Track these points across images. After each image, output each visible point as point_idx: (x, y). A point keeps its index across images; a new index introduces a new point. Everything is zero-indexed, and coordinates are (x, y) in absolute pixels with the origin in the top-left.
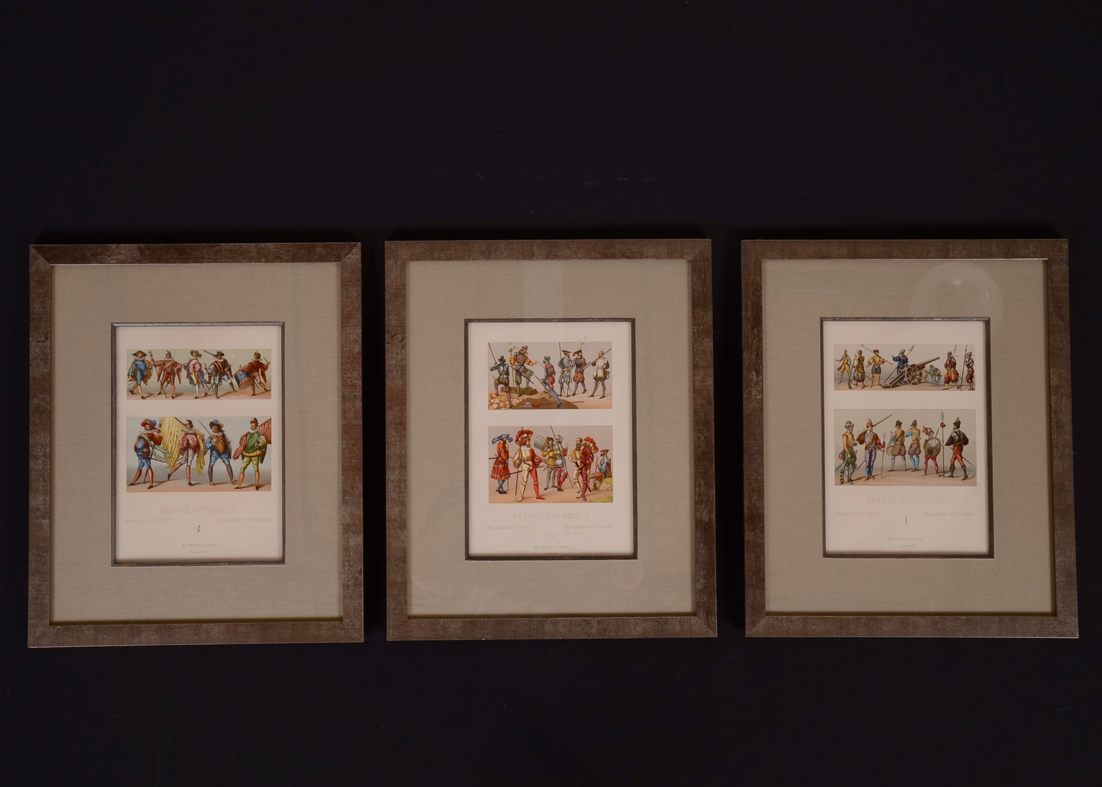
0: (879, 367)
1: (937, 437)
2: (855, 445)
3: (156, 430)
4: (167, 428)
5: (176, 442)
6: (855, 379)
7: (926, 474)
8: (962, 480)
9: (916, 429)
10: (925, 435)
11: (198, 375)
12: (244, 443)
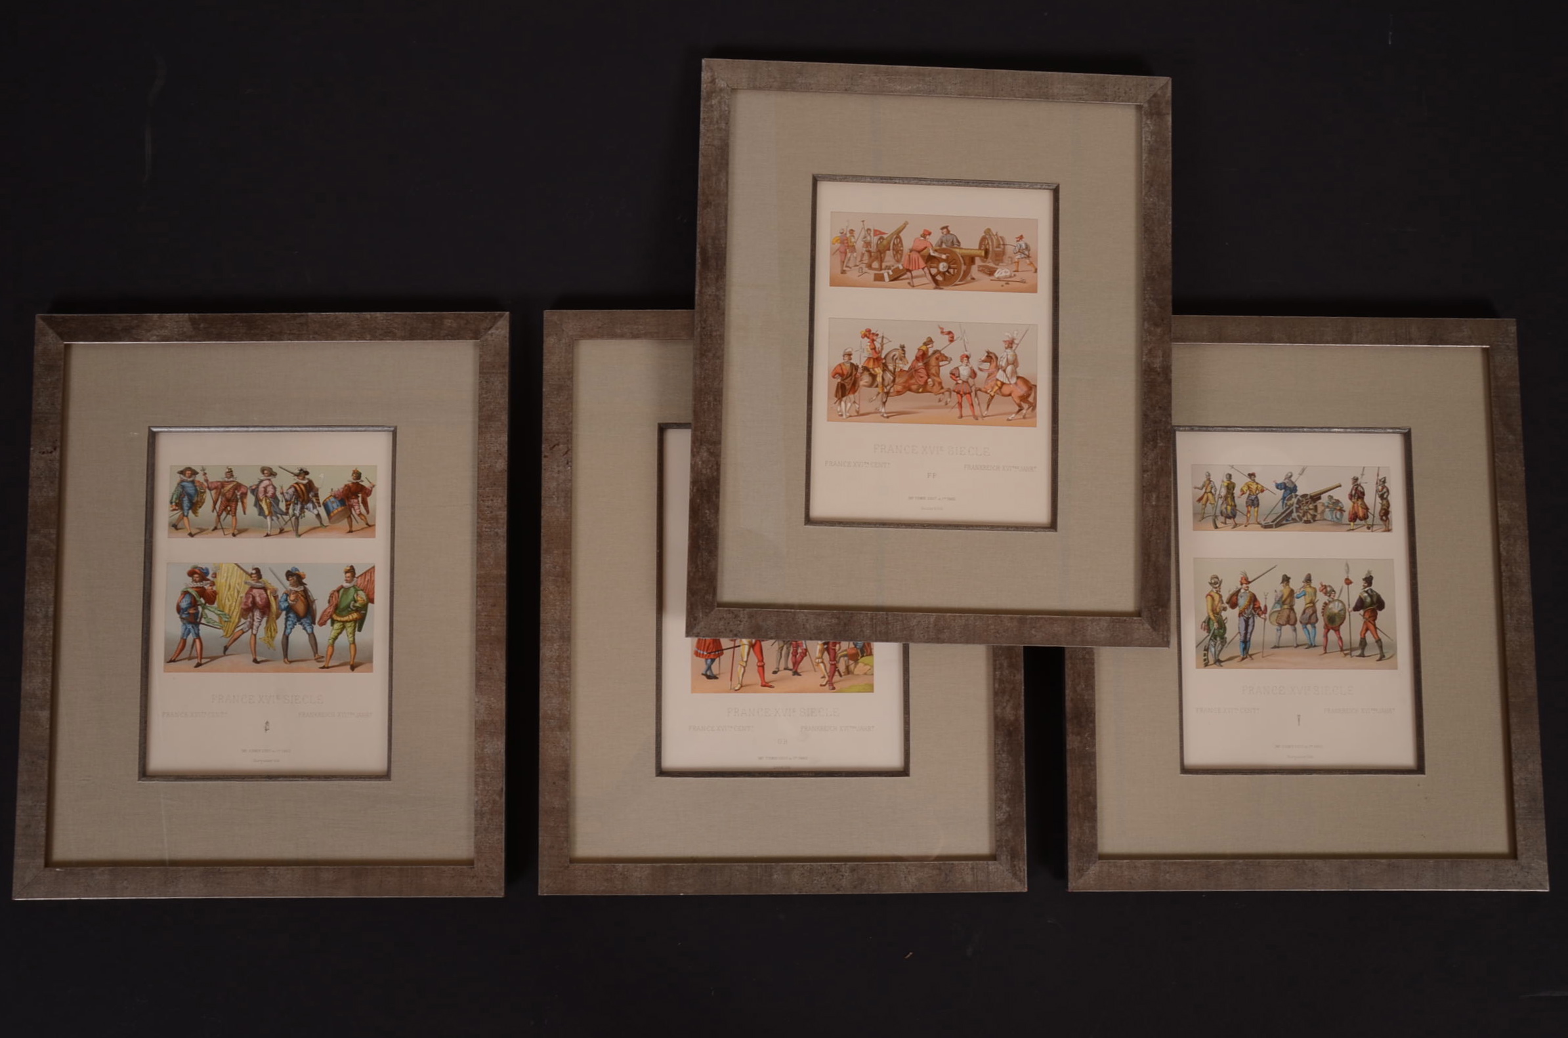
0: (1257, 497)
1: (1340, 599)
2: (1225, 609)
3: (209, 582)
4: (225, 578)
5: (236, 601)
6: (1222, 515)
7: (1326, 653)
8: (1378, 661)
9: (1310, 587)
10: (1323, 595)
11: (270, 503)
12: (334, 601)
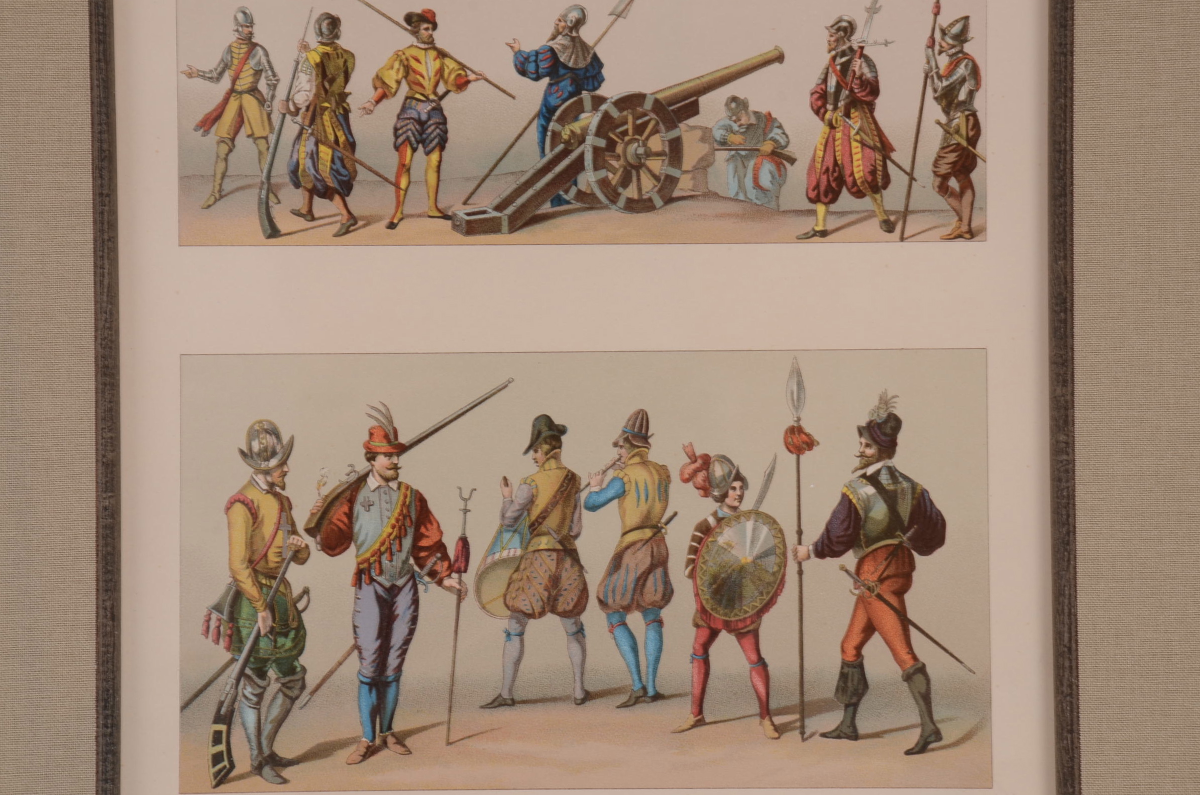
0: (438, 110)
1: (763, 509)
2: (300, 556)
6: (297, 185)
7: (700, 722)
8: (908, 753)
9: (645, 463)
10: (697, 493)
